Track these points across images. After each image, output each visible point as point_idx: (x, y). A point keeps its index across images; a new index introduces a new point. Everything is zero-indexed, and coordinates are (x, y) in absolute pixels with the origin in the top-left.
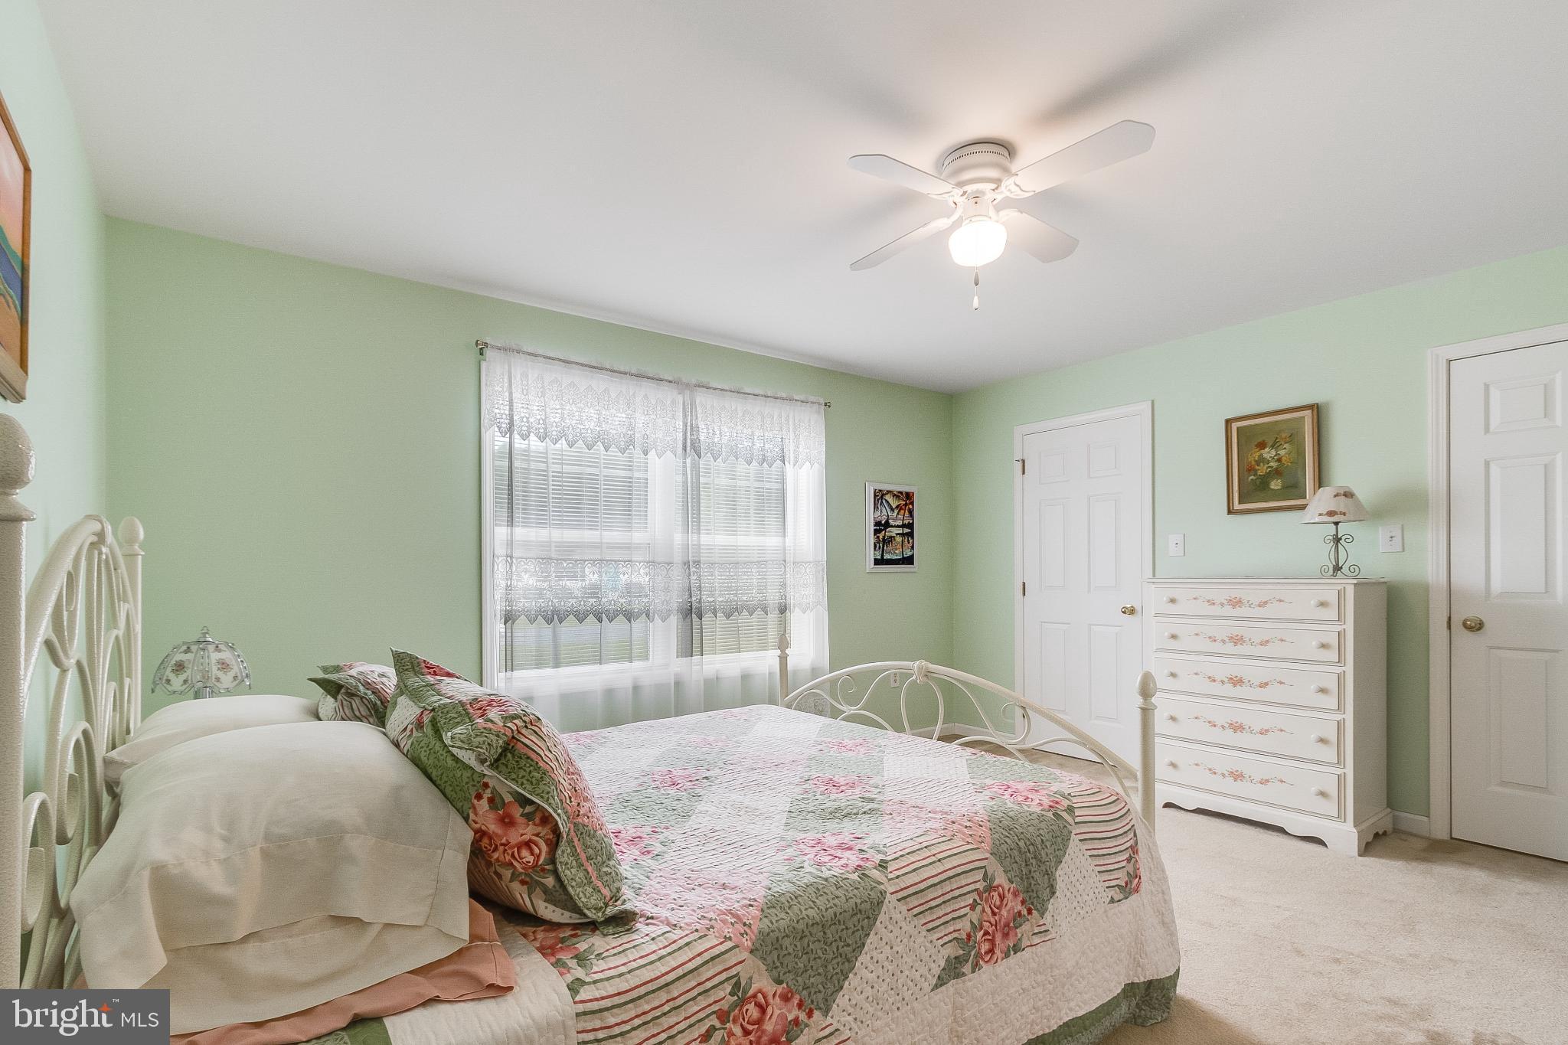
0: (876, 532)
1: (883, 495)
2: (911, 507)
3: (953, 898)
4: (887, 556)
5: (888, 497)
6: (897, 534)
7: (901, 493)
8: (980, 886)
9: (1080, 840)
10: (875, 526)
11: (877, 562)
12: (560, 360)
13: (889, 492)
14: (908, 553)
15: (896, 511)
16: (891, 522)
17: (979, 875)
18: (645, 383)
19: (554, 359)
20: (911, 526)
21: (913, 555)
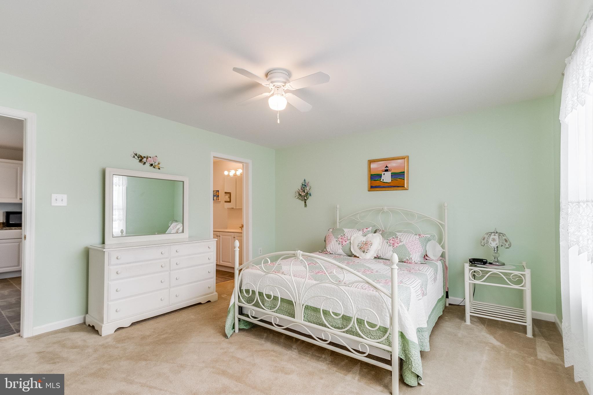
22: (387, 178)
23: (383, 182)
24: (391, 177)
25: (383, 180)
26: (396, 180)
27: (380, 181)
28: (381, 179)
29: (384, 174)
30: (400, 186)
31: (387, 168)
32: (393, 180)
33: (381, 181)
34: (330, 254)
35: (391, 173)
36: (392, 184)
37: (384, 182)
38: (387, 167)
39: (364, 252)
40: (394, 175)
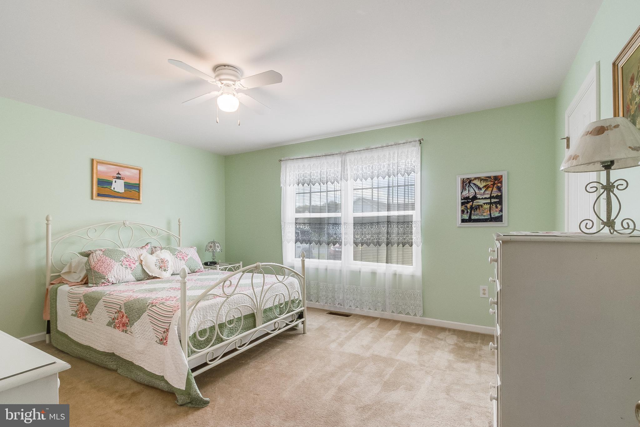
0: (463, 204)
1: (471, 181)
2: (499, 185)
3: (112, 308)
4: (473, 217)
5: (477, 182)
6: (484, 204)
7: (490, 177)
8: (119, 309)
9: (148, 315)
10: (462, 200)
11: (463, 221)
12: (301, 158)
13: (475, 178)
14: (496, 214)
15: (483, 190)
16: (478, 196)
17: (119, 307)
18: (328, 157)
19: (298, 159)
20: (500, 197)
21: (502, 216)
22: (118, 186)
23: (114, 191)
24: (124, 187)
25: (114, 189)
26: (130, 191)
27: (109, 189)
28: (111, 187)
29: (115, 182)
30: (135, 199)
31: (120, 176)
32: (126, 191)
33: (112, 190)
34: (113, 284)
35: (125, 183)
36: (125, 195)
37: (116, 192)
38: (119, 174)
39: (165, 270)
40: (127, 185)
